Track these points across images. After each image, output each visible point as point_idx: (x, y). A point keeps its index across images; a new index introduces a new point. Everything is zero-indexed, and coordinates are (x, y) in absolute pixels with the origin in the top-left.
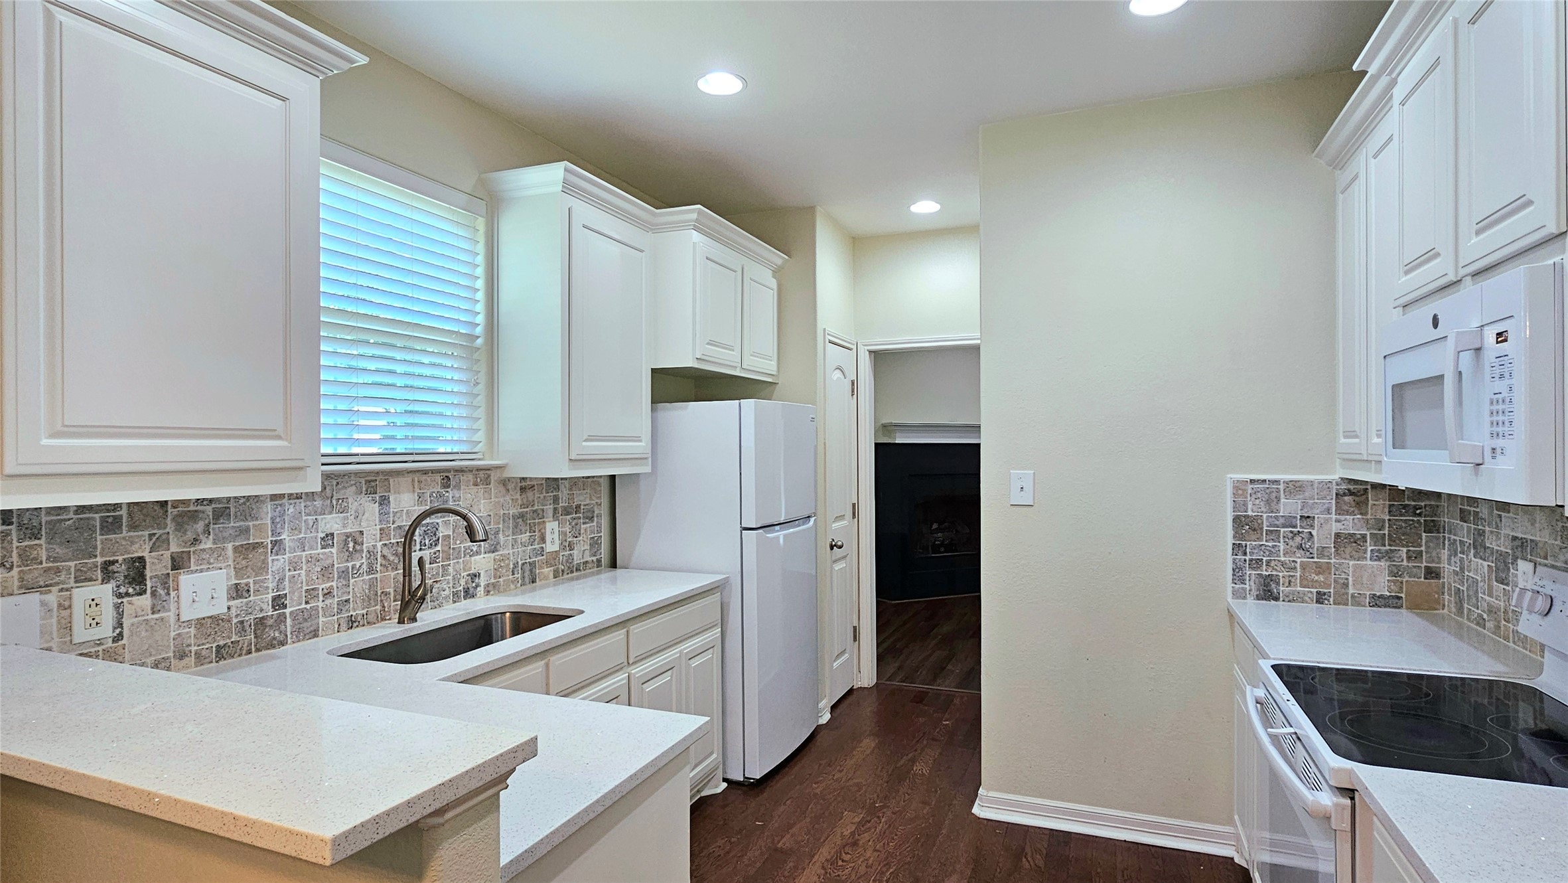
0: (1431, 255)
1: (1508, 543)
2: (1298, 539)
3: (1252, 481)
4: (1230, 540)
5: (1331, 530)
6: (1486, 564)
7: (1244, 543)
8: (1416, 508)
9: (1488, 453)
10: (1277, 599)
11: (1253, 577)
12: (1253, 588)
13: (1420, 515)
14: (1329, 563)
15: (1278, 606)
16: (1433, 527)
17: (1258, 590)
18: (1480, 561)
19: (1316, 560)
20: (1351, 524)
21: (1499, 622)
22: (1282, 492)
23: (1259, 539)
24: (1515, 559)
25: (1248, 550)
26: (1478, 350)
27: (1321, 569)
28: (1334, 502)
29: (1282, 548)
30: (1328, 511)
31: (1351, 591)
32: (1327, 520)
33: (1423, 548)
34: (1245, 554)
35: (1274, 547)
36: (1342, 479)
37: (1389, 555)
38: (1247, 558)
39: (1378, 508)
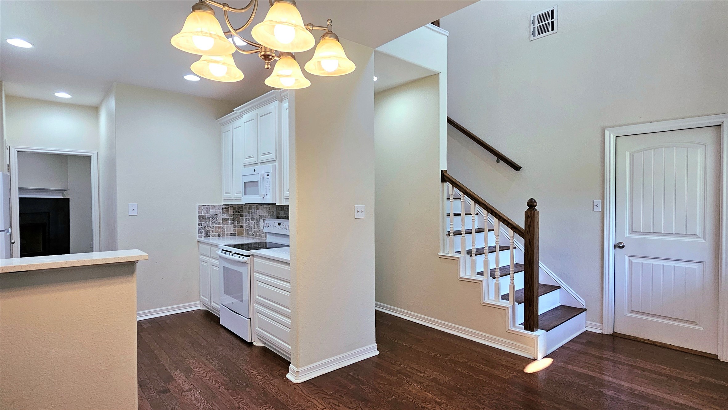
0: (252, 157)
1: (259, 216)
2: (214, 220)
3: (203, 206)
4: (198, 222)
5: (221, 218)
6: (254, 222)
7: (201, 222)
8: (239, 211)
9: (265, 195)
10: (209, 237)
11: (203, 232)
12: (204, 234)
13: (239, 213)
14: (221, 226)
15: (209, 239)
16: (242, 216)
17: (205, 235)
18: (252, 222)
19: (218, 225)
20: (226, 216)
21: (256, 234)
22: (210, 208)
23: (205, 221)
24: (260, 219)
25: (202, 224)
26: (263, 177)
27: (219, 228)
28: (222, 210)
29: (210, 223)
30: (221, 213)
31: (226, 233)
32: (220, 215)
33: (240, 221)
34: (201, 225)
35: (208, 223)
36: (224, 204)
37: (233, 223)
38: (202, 226)
39: (231, 211)
